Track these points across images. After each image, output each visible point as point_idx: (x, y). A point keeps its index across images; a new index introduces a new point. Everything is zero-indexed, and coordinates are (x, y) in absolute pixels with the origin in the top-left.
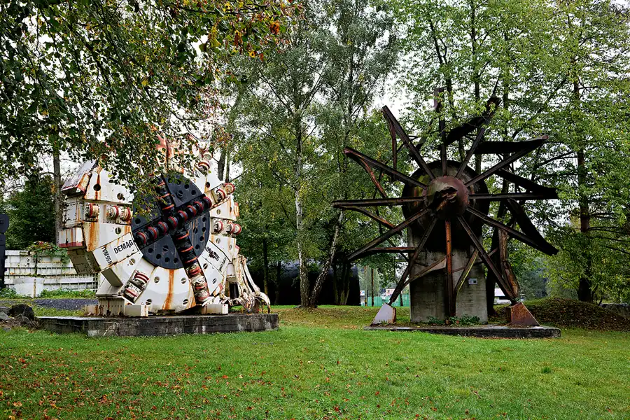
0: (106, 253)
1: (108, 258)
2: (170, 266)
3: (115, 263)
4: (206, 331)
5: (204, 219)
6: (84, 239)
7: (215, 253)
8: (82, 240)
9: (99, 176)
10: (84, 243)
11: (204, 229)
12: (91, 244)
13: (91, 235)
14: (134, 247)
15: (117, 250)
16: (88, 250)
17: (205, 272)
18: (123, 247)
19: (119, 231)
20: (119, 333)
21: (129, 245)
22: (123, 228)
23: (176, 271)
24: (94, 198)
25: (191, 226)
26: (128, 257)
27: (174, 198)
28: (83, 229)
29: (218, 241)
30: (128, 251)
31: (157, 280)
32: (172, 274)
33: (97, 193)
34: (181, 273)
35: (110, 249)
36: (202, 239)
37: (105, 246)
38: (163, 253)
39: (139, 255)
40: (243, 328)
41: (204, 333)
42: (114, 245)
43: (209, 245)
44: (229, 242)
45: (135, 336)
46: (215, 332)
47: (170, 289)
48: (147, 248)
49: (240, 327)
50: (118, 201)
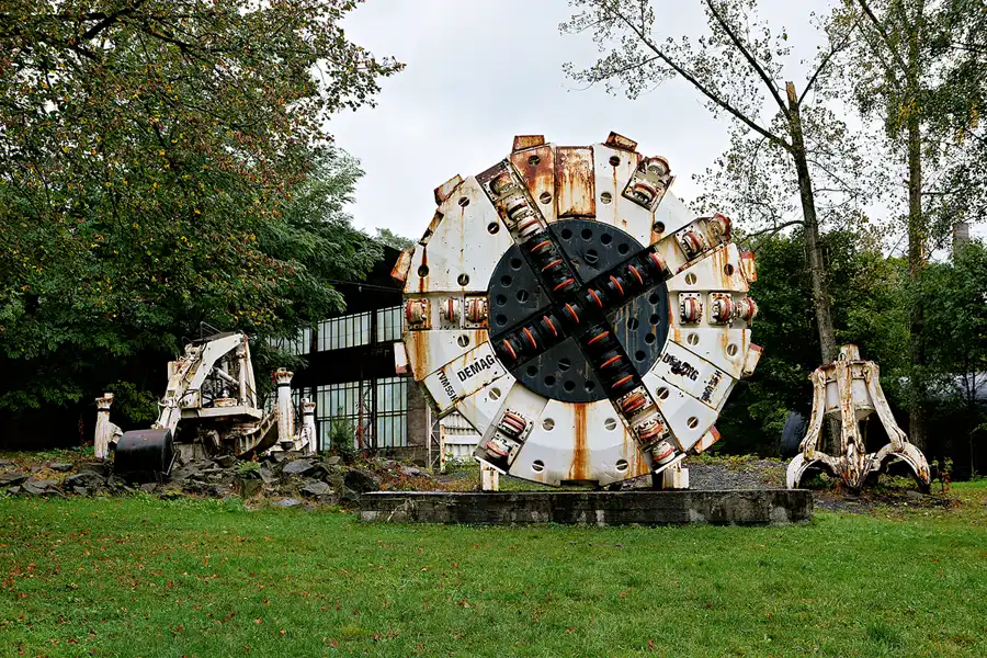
0: (445, 382)
1: (450, 391)
2: (578, 396)
3: (462, 398)
4: (606, 521)
5: (654, 299)
6: (408, 361)
7: (686, 365)
8: (405, 364)
9: (425, 251)
10: (408, 367)
11: (654, 319)
12: (419, 369)
13: (418, 353)
14: (498, 367)
15: (464, 375)
16: (415, 378)
17: (662, 404)
18: (476, 368)
19: (465, 341)
20: (416, 519)
21: (486, 364)
22: (472, 334)
23: (590, 407)
24: (418, 290)
25: (621, 317)
26: (485, 385)
27: (577, 267)
28: (405, 343)
29: (694, 339)
30: (485, 375)
31: (549, 423)
32: (581, 412)
33: (422, 280)
34: (603, 409)
35: (452, 375)
36: (650, 338)
37: (442, 370)
38: (559, 374)
39: (507, 381)
40: (702, 517)
41: (601, 524)
42: (458, 366)
43: (670, 349)
44: (725, 339)
45: (446, 523)
46: (627, 523)
47: (579, 441)
48: (523, 368)
49: (693, 515)
50: (459, 288)
